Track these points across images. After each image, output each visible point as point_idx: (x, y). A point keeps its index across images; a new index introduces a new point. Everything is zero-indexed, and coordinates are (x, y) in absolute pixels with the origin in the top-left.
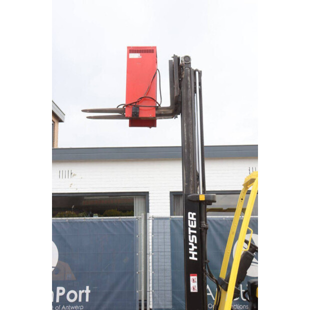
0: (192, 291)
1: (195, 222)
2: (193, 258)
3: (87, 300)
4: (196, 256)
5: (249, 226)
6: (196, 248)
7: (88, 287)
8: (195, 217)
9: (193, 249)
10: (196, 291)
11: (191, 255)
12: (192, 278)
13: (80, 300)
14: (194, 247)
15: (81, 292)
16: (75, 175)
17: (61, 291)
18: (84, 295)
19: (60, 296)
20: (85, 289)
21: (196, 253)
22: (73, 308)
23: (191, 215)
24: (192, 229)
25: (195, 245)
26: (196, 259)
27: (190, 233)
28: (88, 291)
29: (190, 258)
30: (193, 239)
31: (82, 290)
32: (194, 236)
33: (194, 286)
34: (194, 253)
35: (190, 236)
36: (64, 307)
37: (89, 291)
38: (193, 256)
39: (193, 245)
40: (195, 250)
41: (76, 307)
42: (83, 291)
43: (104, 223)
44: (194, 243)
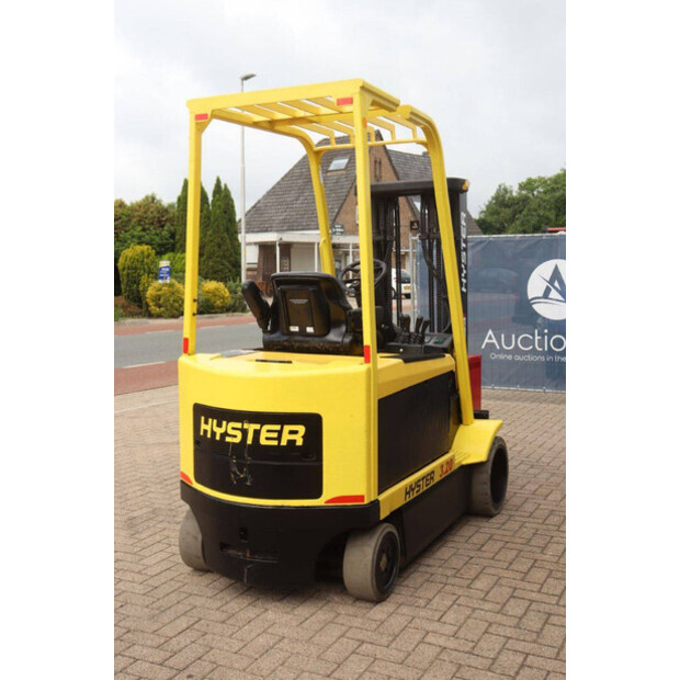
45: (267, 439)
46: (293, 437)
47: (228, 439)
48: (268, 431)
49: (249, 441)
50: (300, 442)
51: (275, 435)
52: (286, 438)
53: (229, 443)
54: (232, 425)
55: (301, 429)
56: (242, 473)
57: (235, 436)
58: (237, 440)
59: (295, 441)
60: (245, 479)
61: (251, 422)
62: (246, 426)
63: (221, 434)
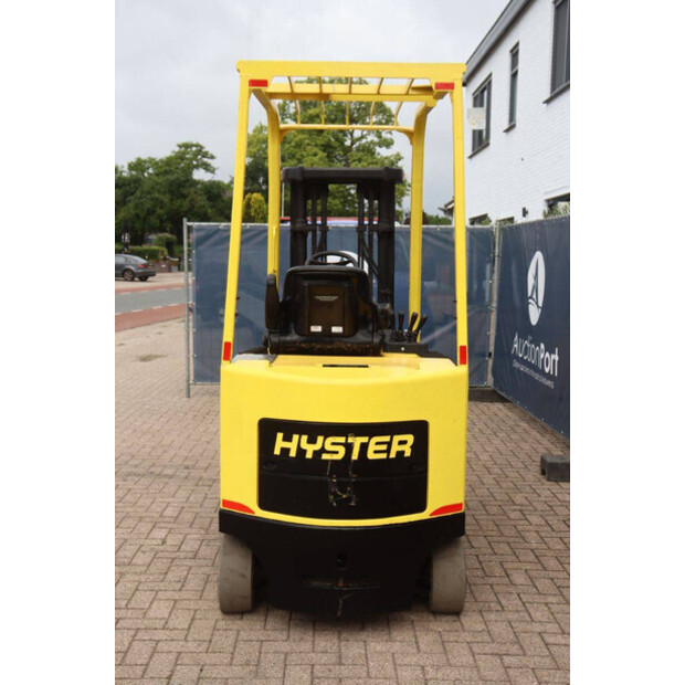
45: (376, 452)
46: (401, 448)
47: (325, 457)
48: (377, 443)
49: (355, 456)
50: (408, 453)
51: (384, 447)
52: (395, 448)
53: (327, 461)
54: (330, 440)
55: (410, 438)
56: (345, 493)
57: (337, 452)
58: (339, 457)
59: (403, 452)
60: (349, 499)
61: (357, 435)
62: (350, 440)
63: (315, 452)
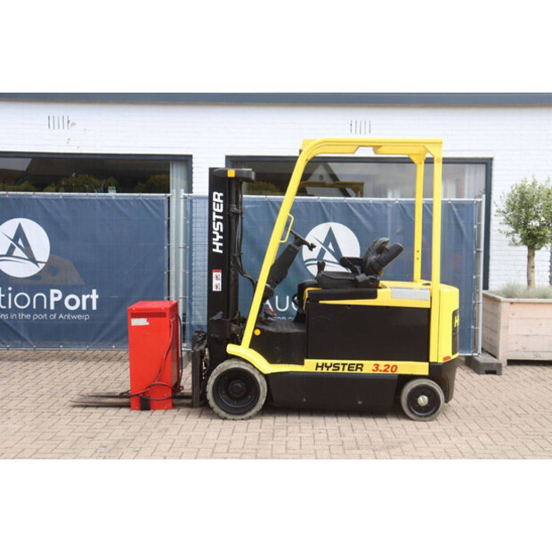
0: (214, 289)
1: (222, 205)
2: (217, 250)
3: (94, 307)
4: (220, 248)
5: (291, 213)
6: (221, 237)
7: (94, 291)
8: (221, 198)
9: (217, 239)
10: (220, 289)
11: (215, 247)
12: (214, 274)
13: (84, 308)
14: (219, 237)
15: (85, 298)
16: (73, 124)
17: (56, 295)
18: (89, 301)
19: (55, 302)
20: (91, 293)
21: (221, 244)
22: (74, 317)
23: (217, 197)
24: (217, 214)
25: (221, 234)
26: (221, 252)
27: (214, 219)
28: (94, 296)
29: (214, 250)
30: (218, 227)
31: (86, 294)
32: (219, 223)
33: (217, 284)
34: (218, 245)
35: (214, 223)
36: (61, 316)
37: (97, 297)
38: (218, 247)
39: (217, 234)
40: (220, 241)
41: (79, 317)
42: (88, 296)
43: (116, 203)
44: (219, 231)
